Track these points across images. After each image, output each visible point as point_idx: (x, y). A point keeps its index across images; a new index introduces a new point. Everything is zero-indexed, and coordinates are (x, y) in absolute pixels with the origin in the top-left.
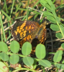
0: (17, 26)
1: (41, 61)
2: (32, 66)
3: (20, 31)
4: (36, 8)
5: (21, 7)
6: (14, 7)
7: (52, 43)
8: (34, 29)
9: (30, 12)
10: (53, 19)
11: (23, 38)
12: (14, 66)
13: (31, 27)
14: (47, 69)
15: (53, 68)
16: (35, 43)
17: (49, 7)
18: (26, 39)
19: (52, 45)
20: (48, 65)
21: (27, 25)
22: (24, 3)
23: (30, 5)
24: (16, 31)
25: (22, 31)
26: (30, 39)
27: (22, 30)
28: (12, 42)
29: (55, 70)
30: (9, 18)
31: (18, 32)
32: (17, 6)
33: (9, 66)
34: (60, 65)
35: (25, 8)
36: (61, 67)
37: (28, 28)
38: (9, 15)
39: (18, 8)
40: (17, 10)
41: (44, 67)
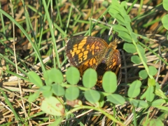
0: (74, 43)
1: (110, 96)
2: (98, 103)
3: (78, 52)
4: (102, 20)
5: (82, 18)
6: (72, 18)
7: (126, 70)
8: (99, 49)
9: (94, 26)
10: (128, 37)
11: (84, 61)
12: (73, 103)
13: (95, 46)
14: (119, 107)
15: (127, 105)
16: (101, 70)
17: (122, 19)
18: (88, 63)
19: (126, 73)
20: (120, 102)
21: (89, 42)
22: (86, 12)
23: (94, 16)
24: (73, 50)
25: (81, 52)
26: (95, 64)
27: (81, 50)
28: (69, 69)
29: (130, 108)
30: (64, 34)
31: (75, 53)
32: (75, 16)
33: (65, 103)
34: (137, 101)
35: (87, 20)
36: (138, 104)
37: (90, 47)
38: (64, 30)
39: (77, 20)
40: (75, 23)
41: (114, 105)
